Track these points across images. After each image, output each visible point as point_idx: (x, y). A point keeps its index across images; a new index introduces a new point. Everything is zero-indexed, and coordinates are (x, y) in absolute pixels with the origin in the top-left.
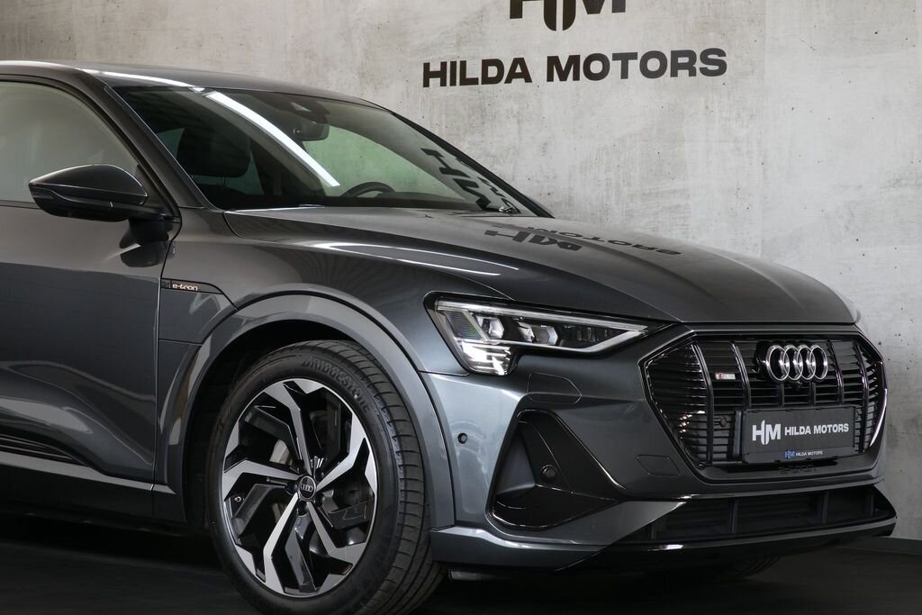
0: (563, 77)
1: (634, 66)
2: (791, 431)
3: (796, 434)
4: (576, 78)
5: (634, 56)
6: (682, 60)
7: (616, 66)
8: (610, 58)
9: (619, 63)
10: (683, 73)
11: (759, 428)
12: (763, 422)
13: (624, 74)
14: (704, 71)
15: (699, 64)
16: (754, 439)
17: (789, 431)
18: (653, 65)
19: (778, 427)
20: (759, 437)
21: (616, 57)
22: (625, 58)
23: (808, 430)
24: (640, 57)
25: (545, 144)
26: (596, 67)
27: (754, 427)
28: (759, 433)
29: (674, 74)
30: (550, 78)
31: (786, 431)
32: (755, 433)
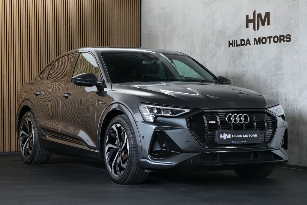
0: (257, 44)
1: (272, 39)
2: (235, 136)
3: (236, 137)
4: (260, 44)
5: (271, 37)
6: (282, 38)
7: (268, 40)
8: (267, 38)
9: (269, 39)
10: (282, 41)
11: (223, 135)
12: (224, 134)
13: (270, 43)
14: (287, 41)
15: (285, 39)
16: (221, 138)
17: (234, 136)
18: (276, 39)
19: (230, 135)
20: (223, 138)
21: (268, 37)
22: (270, 38)
23: (241, 136)
24: (273, 37)
25: (254, 62)
26: (264, 41)
27: (221, 135)
28: (223, 136)
29: (280, 42)
30: (255, 44)
31: (233, 136)
32: (221, 136)
